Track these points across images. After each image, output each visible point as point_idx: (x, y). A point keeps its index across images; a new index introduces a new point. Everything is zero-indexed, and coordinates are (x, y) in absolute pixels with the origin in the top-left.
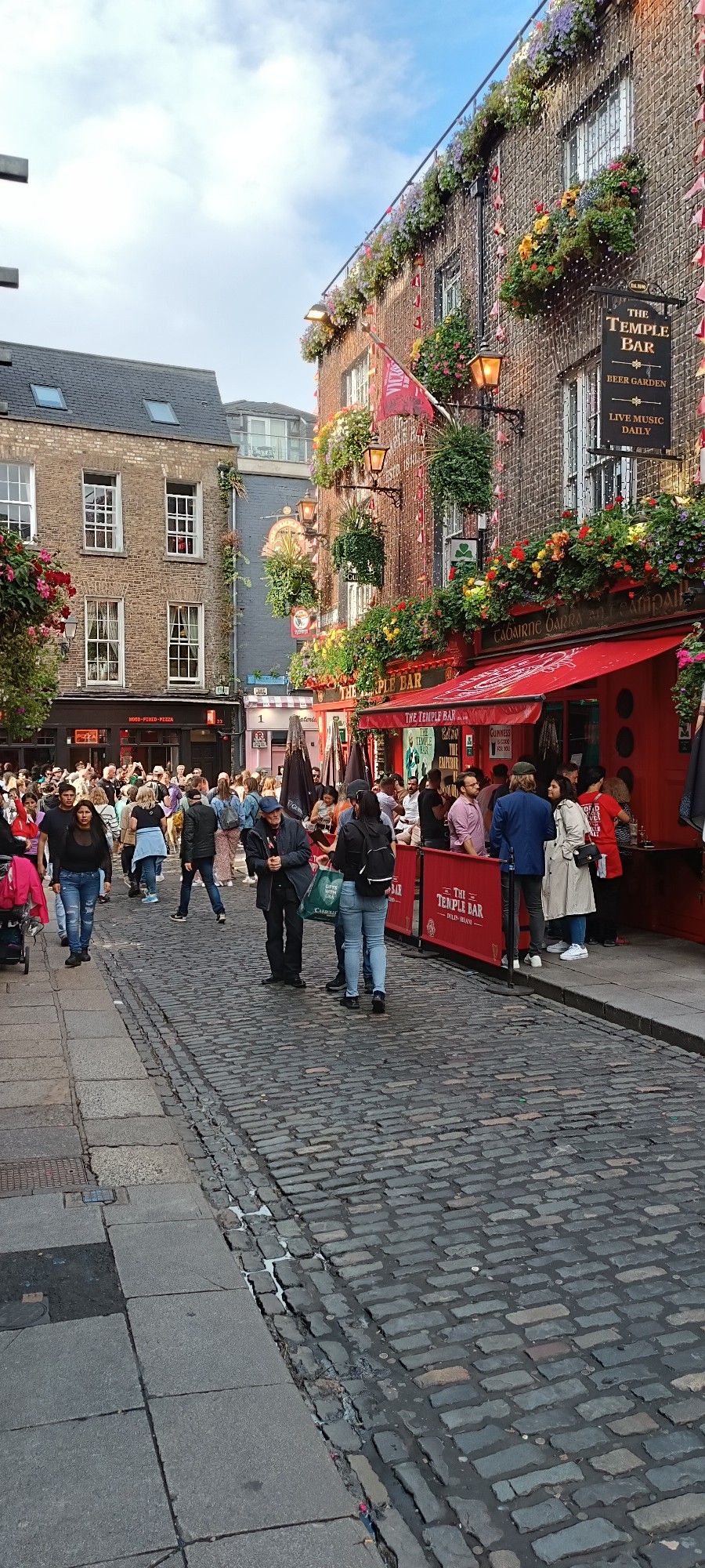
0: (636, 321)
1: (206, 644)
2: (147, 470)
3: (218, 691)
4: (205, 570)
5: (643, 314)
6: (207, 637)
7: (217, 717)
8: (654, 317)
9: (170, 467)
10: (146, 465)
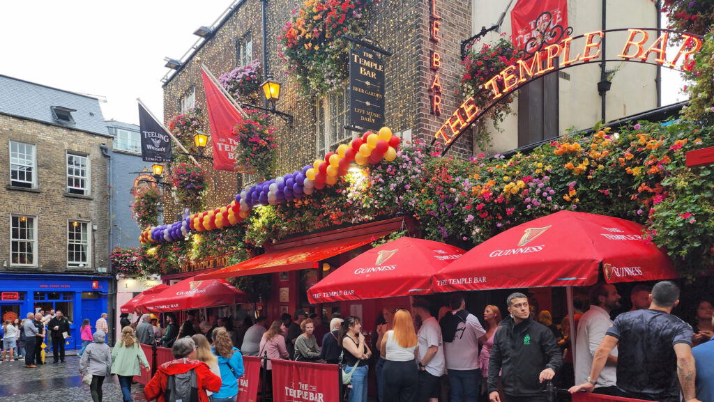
0: (368, 59)
5: (370, 56)
8: (375, 60)
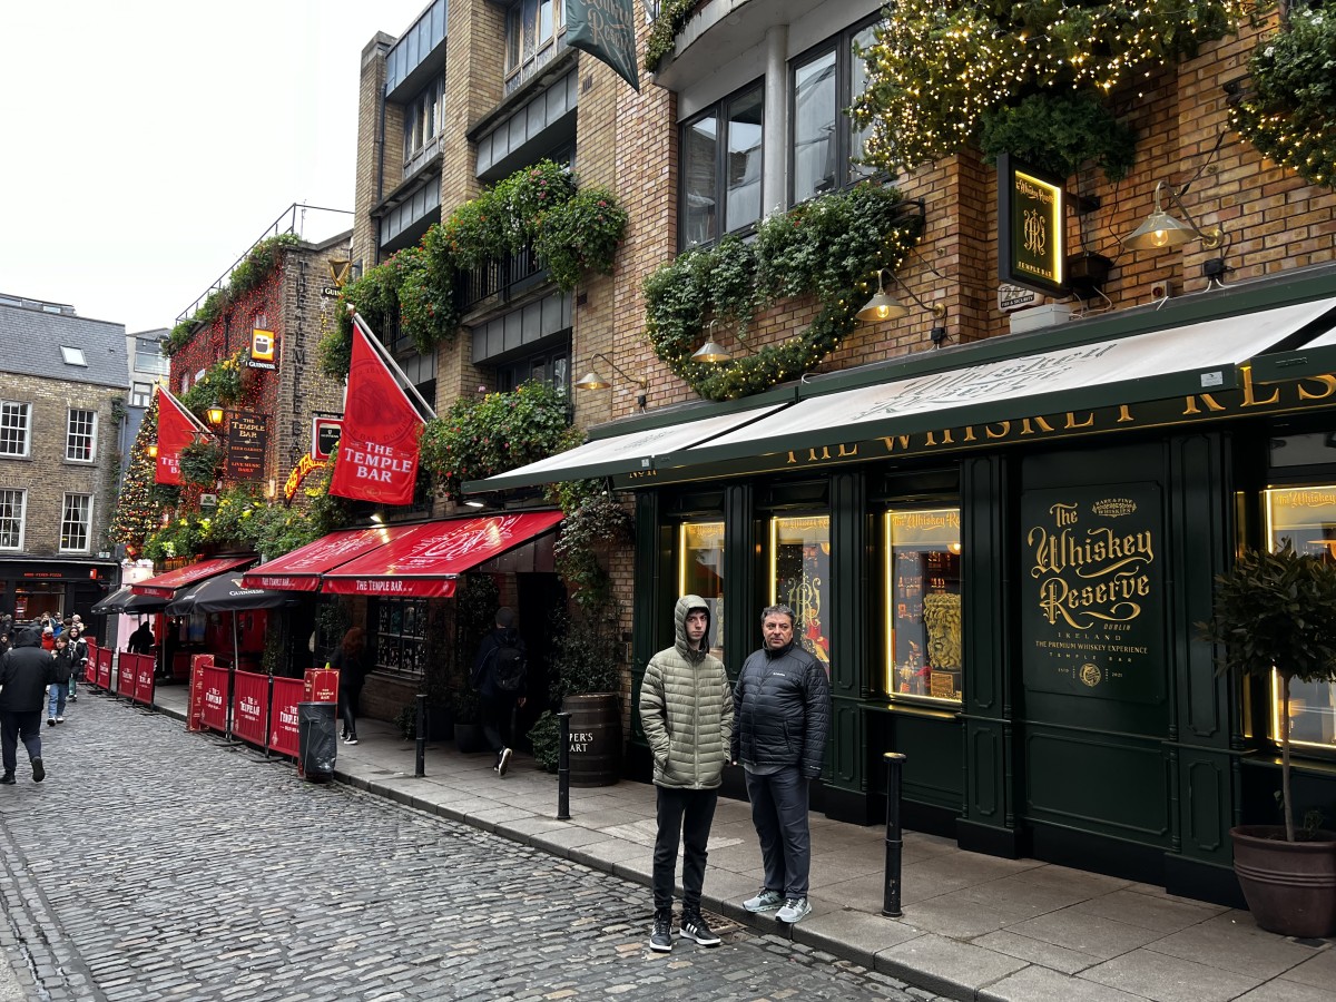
1: (94, 522)
2: (55, 401)
3: (101, 555)
4: (97, 472)
6: (94, 517)
7: (98, 574)
9: (73, 399)
10: (54, 398)
